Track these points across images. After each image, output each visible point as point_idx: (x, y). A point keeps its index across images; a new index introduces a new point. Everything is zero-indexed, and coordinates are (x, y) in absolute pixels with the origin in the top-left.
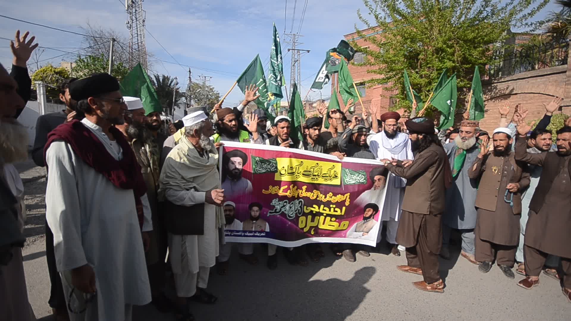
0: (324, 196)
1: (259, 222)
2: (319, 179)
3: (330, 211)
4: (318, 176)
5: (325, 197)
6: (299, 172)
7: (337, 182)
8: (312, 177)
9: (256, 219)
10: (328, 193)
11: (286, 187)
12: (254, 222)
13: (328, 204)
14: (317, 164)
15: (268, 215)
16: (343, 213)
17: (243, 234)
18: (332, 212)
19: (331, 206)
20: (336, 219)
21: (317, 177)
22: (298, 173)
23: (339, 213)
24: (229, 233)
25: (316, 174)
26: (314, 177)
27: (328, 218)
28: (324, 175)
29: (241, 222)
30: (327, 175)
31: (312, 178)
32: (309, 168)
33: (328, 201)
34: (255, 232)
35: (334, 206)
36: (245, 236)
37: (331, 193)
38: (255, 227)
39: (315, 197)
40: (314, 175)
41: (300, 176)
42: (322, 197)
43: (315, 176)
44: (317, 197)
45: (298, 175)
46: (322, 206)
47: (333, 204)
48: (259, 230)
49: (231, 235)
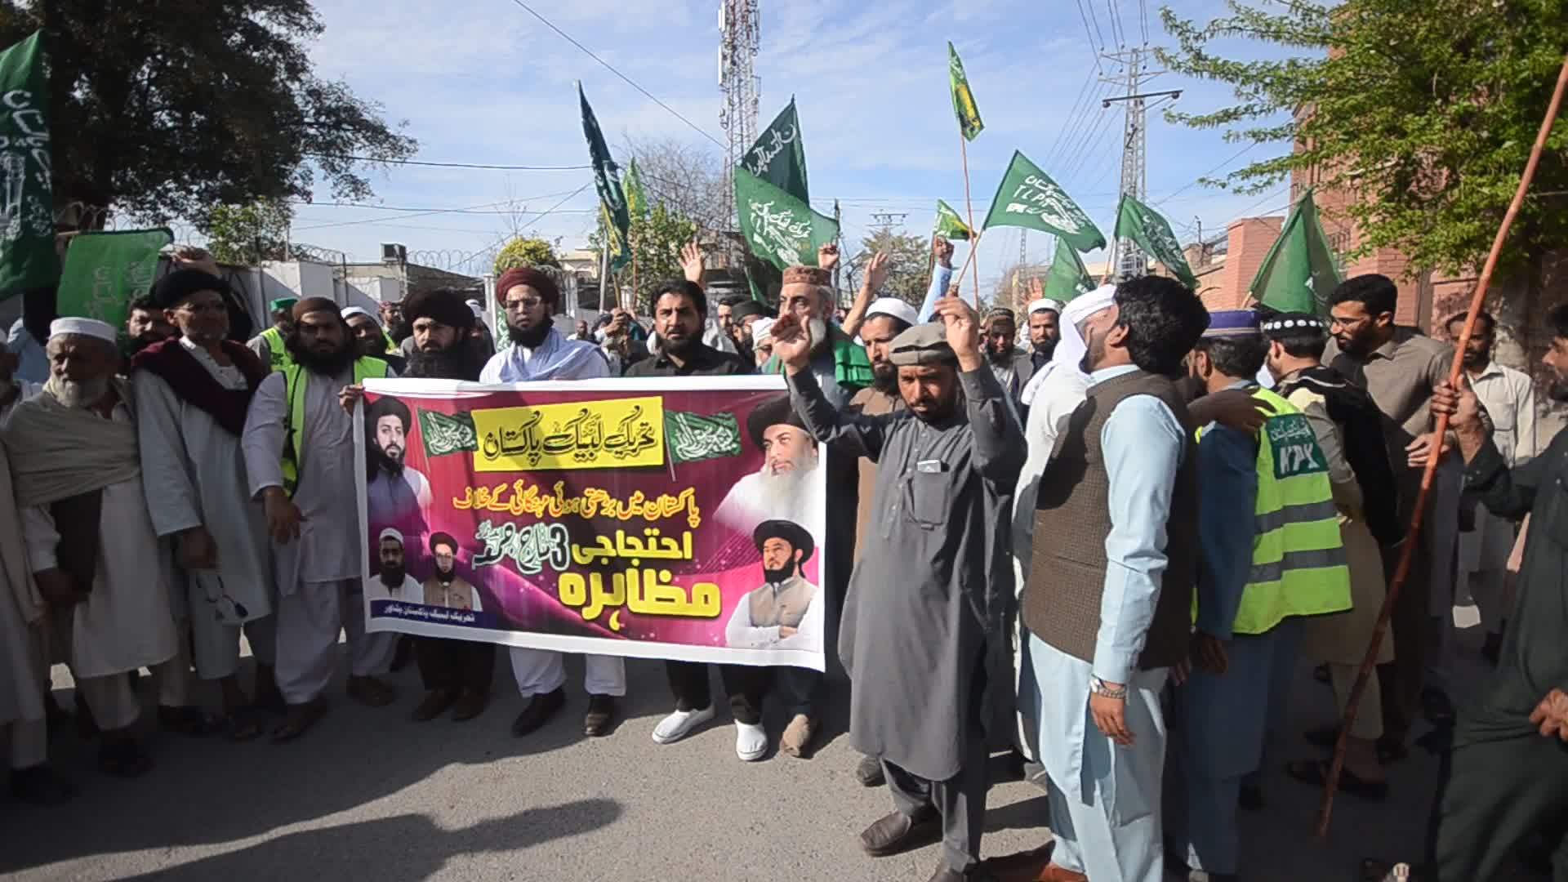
0: (620, 504)
1: (457, 586)
2: (599, 454)
3: (646, 547)
4: (595, 446)
5: (625, 507)
6: (534, 444)
7: (653, 457)
8: (577, 451)
9: (448, 576)
10: (632, 495)
11: (504, 486)
12: (446, 584)
13: (636, 526)
14: (585, 411)
15: (473, 567)
16: (688, 555)
17: (426, 614)
18: (653, 552)
19: (648, 532)
20: (674, 574)
21: (591, 449)
22: (533, 448)
23: (674, 553)
24: (399, 610)
25: (588, 440)
26: (583, 451)
27: (650, 574)
28: (613, 442)
29: (420, 582)
30: (622, 440)
31: (577, 455)
32: (562, 427)
33: (634, 516)
34: (452, 611)
35: (656, 532)
36: (431, 620)
37: (638, 493)
38: (449, 599)
39: (593, 509)
40: (580, 446)
41: (540, 453)
42: (612, 508)
43: (585, 446)
44: (600, 507)
45: (534, 452)
46: (620, 534)
47: (651, 525)
48: (459, 606)
49: (402, 616)
